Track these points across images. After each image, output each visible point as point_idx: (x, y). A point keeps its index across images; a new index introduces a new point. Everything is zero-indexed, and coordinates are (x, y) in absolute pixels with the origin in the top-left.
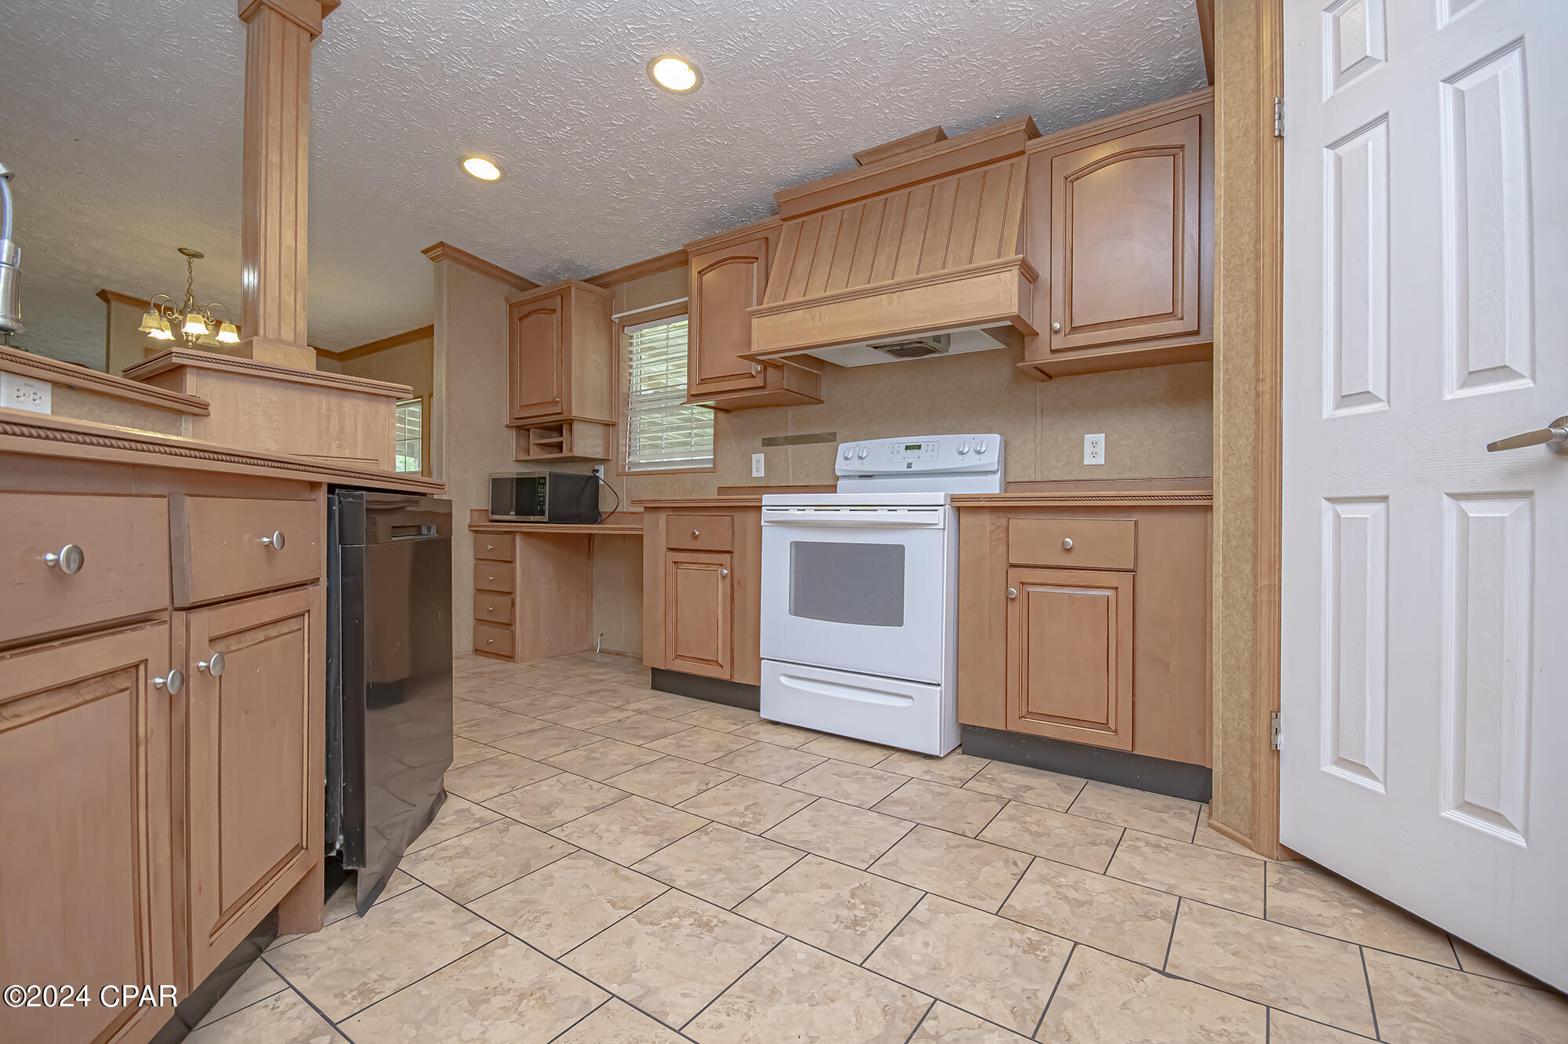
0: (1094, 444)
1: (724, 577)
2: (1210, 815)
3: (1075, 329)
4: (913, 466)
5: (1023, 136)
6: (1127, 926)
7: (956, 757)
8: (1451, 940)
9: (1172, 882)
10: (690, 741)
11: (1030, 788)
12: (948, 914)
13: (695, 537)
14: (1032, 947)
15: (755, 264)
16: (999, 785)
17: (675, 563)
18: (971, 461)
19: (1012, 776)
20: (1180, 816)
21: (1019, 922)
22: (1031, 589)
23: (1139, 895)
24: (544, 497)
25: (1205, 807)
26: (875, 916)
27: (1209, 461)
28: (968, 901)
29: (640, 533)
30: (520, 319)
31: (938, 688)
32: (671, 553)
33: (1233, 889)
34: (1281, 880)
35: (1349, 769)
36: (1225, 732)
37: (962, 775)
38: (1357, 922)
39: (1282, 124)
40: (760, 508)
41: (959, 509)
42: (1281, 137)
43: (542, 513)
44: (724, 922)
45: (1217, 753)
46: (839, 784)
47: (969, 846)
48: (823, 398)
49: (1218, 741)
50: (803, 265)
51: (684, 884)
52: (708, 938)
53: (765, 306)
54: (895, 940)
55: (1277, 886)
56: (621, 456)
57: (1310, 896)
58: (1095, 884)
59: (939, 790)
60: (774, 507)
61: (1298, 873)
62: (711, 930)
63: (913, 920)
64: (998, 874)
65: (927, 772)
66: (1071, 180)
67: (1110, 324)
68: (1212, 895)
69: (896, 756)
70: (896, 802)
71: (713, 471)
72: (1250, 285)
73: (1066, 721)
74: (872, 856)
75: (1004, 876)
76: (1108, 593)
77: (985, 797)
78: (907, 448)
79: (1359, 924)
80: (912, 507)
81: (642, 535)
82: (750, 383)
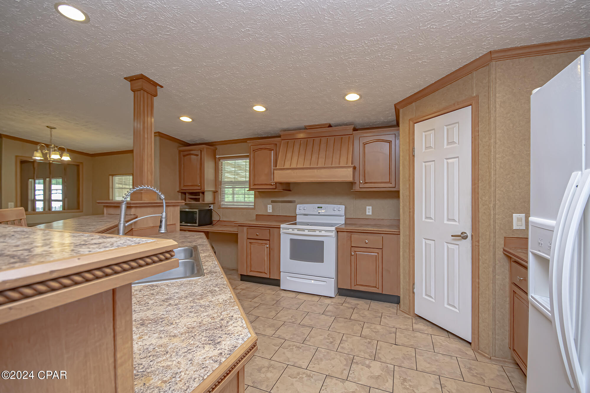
0: (369, 209)
1: (267, 247)
2: (400, 307)
3: (366, 183)
4: (320, 213)
5: (352, 130)
6: (387, 336)
7: (337, 297)
8: (447, 331)
9: (394, 325)
10: (264, 298)
11: (358, 304)
12: (350, 338)
13: (257, 235)
14: (369, 343)
15: (273, 152)
16: (351, 304)
17: (250, 243)
18: (337, 213)
19: (353, 301)
20: (393, 308)
21: (365, 338)
22: (357, 253)
23: (388, 328)
24: (196, 218)
25: (398, 305)
26: (335, 340)
27: (399, 216)
28: (353, 335)
29: (237, 233)
30: (183, 156)
31: (333, 279)
32: (248, 240)
33: (406, 325)
34: (415, 322)
35: (428, 297)
36: (403, 288)
37: (340, 302)
38: (430, 330)
39: (414, 153)
40: (280, 228)
41: (338, 231)
42: (414, 156)
43: (196, 223)
44: (303, 346)
45: (401, 293)
46: (311, 308)
47: (349, 321)
48: (291, 190)
49: (402, 290)
50: (289, 155)
51: (288, 339)
52: (301, 350)
53: (277, 167)
54: (341, 345)
55: (415, 323)
56: (219, 202)
57: (421, 325)
58: (379, 327)
59: (337, 307)
60: (284, 228)
61: (419, 319)
62: (301, 348)
63: (343, 340)
64: (357, 328)
65: (332, 302)
66: (365, 144)
67: (374, 183)
68: (402, 327)
69: (322, 298)
70: (328, 311)
71: (254, 209)
72: (408, 186)
73: (366, 286)
74: (328, 327)
75: (359, 328)
76: (376, 254)
77: (349, 308)
78: (318, 207)
79: (431, 330)
80: (326, 231)
81: (238, 233)
82: (271, 187)
